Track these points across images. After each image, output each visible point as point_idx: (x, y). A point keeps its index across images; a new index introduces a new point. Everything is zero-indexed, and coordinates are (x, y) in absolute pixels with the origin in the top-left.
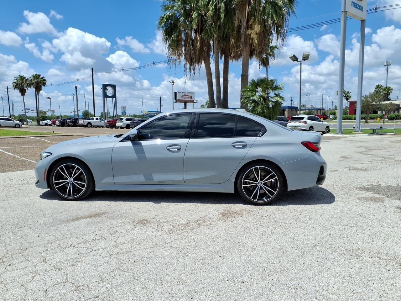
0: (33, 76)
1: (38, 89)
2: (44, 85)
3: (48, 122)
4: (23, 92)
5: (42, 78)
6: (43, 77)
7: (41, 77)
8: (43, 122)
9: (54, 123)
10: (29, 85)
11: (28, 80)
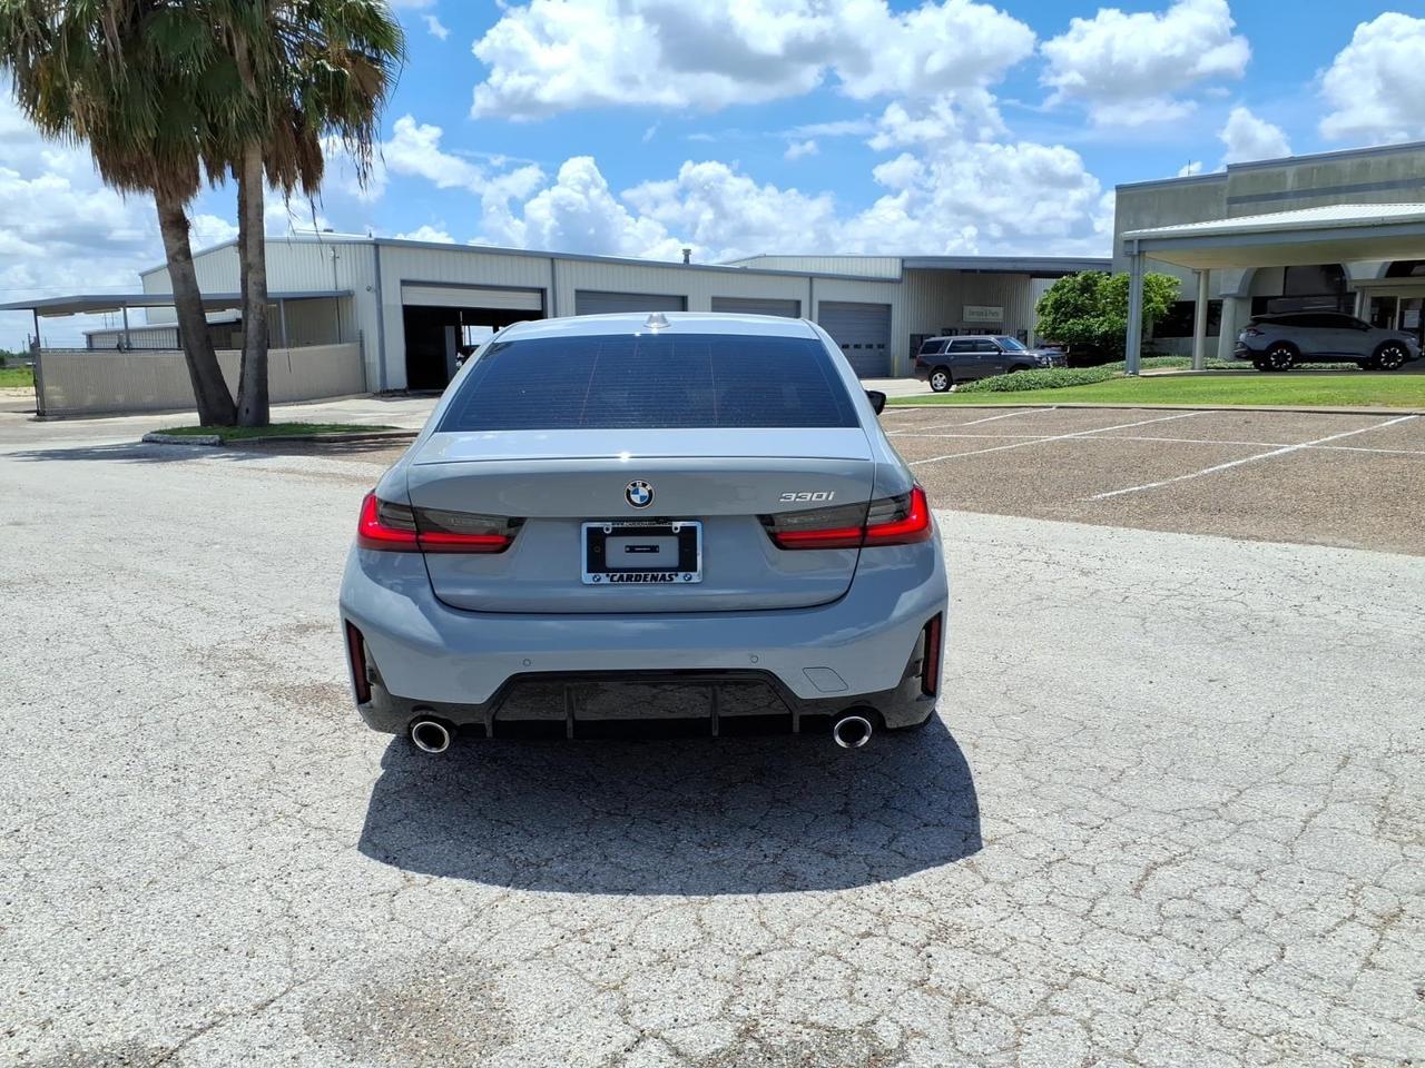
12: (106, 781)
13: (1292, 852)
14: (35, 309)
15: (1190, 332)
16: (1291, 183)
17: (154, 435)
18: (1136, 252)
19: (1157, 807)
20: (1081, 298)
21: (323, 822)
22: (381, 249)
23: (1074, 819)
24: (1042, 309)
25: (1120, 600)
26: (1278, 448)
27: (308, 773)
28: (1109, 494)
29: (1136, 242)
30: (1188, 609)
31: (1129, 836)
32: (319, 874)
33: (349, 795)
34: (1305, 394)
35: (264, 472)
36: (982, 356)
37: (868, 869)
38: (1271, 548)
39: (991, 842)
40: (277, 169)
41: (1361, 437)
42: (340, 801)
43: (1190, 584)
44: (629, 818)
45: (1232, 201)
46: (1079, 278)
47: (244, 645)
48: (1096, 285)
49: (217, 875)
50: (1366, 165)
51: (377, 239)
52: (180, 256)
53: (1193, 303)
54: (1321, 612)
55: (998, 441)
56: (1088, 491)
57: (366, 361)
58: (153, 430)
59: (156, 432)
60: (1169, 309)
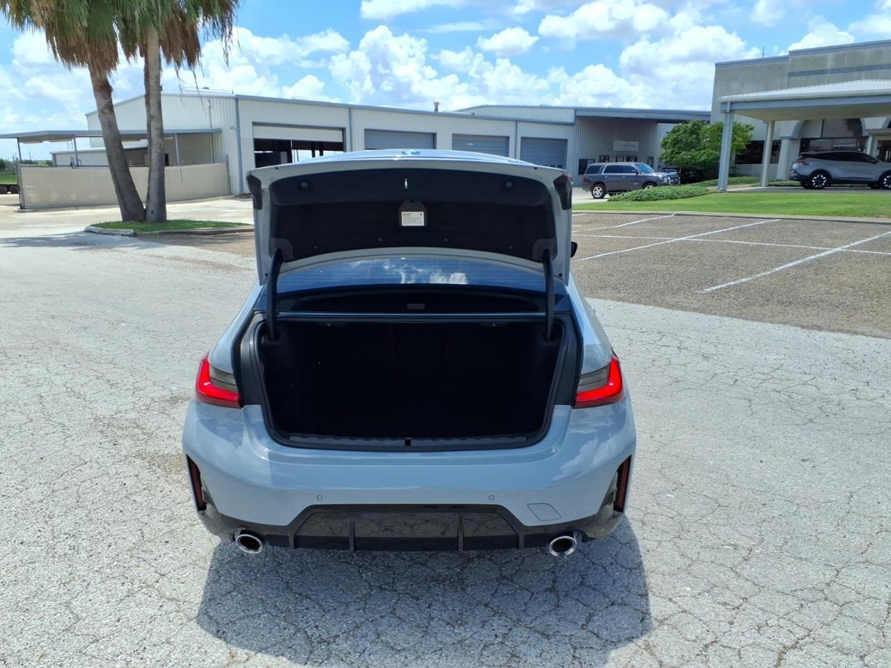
12: (22, 547)
13: (884, 636)
14: (18, 139)
15: (760, 161)
16: (830, 64)
17: (92, 228)
18: (728, 110)
19: (779, 587)
20: (691, 138)
21: (174, 592)
22: (240, 102)
23: (720, 599)
24: (664, 145)
25: (732, 383)
26: (823, 251)
27: (167, 542)
28: (715, 288)
29: (729, 103)
30: (779, 392)
31: (762, 618)
32: (167, 648)
33: (194, 563)
34: (835, 208)
35: (160, 259)
36: (626, 176)
37: (572, 651)
38: (831, 338)
39: (661, 622)
40: (170, 51)
41: (876, 242)
42: (188, 571)
43: (778, 369)
44: (396, 594)
45: (792, 74)
46: (689, 125)
47: (133, 415)
48: (700, 130)
49: (92, 649)
50: (880, 53)
51: (237, 96)
52: (107, 110)
53: (763, 141)
54: (872, 396)
55: (638, 242)
56: (701, 286)
57: (231, 174)
58: (92, 223)
59: (93, 225)
60: (747, 146)
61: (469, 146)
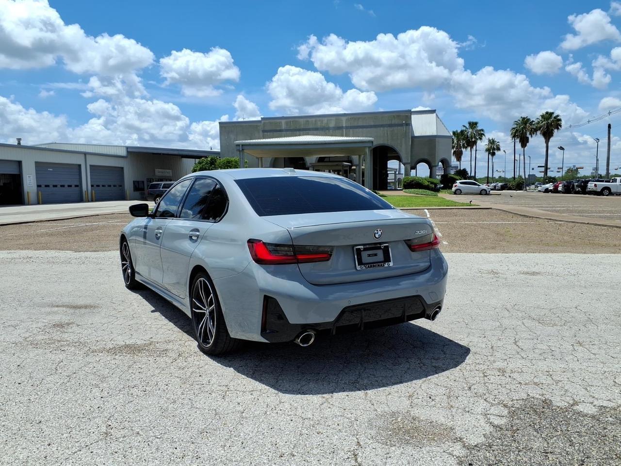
0: (541, 116)
1: (548, 135)
2: (558, 129)
3: (550, 186)
4: (524, 142)
5: (555, 118)
6: (558, 116)
7: (554, 115)
8: (543, 186)
9: (556, 188)
10: (534, 131)
11: (534, 123)
16: (284, 126)
18: (241, 150)
27: (200, 376)
29: (241, 145)
45: (264, 131)
61: (49, 171)
